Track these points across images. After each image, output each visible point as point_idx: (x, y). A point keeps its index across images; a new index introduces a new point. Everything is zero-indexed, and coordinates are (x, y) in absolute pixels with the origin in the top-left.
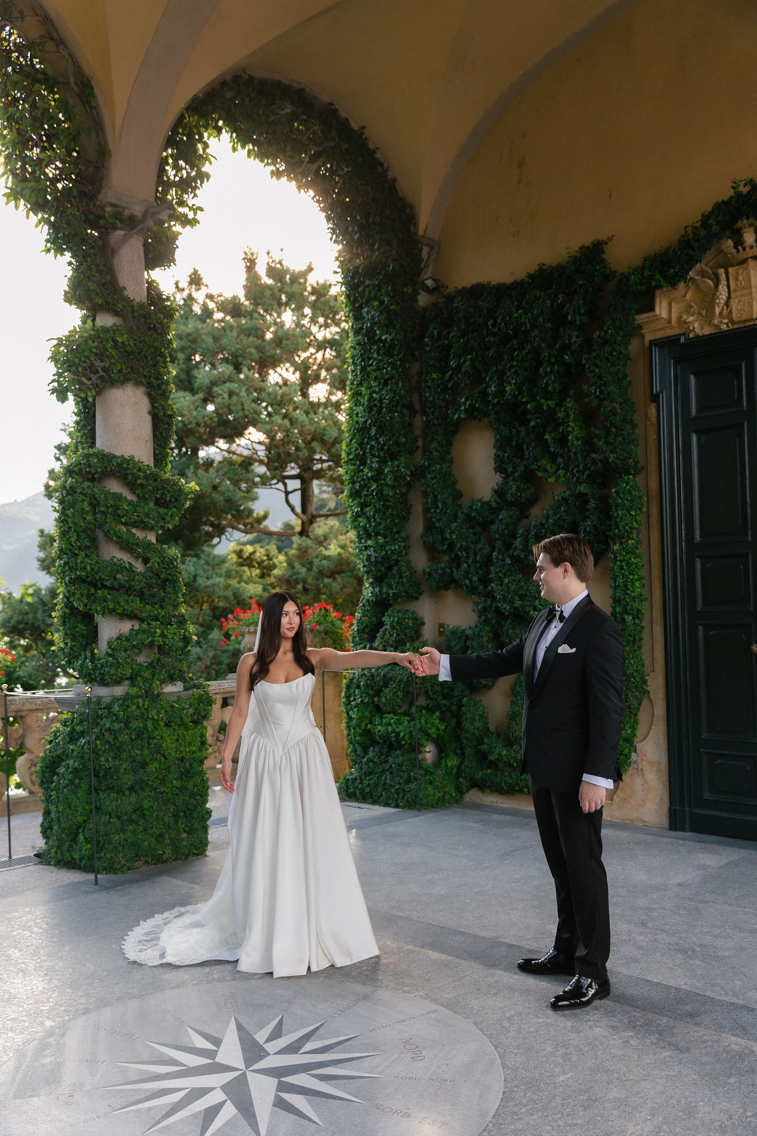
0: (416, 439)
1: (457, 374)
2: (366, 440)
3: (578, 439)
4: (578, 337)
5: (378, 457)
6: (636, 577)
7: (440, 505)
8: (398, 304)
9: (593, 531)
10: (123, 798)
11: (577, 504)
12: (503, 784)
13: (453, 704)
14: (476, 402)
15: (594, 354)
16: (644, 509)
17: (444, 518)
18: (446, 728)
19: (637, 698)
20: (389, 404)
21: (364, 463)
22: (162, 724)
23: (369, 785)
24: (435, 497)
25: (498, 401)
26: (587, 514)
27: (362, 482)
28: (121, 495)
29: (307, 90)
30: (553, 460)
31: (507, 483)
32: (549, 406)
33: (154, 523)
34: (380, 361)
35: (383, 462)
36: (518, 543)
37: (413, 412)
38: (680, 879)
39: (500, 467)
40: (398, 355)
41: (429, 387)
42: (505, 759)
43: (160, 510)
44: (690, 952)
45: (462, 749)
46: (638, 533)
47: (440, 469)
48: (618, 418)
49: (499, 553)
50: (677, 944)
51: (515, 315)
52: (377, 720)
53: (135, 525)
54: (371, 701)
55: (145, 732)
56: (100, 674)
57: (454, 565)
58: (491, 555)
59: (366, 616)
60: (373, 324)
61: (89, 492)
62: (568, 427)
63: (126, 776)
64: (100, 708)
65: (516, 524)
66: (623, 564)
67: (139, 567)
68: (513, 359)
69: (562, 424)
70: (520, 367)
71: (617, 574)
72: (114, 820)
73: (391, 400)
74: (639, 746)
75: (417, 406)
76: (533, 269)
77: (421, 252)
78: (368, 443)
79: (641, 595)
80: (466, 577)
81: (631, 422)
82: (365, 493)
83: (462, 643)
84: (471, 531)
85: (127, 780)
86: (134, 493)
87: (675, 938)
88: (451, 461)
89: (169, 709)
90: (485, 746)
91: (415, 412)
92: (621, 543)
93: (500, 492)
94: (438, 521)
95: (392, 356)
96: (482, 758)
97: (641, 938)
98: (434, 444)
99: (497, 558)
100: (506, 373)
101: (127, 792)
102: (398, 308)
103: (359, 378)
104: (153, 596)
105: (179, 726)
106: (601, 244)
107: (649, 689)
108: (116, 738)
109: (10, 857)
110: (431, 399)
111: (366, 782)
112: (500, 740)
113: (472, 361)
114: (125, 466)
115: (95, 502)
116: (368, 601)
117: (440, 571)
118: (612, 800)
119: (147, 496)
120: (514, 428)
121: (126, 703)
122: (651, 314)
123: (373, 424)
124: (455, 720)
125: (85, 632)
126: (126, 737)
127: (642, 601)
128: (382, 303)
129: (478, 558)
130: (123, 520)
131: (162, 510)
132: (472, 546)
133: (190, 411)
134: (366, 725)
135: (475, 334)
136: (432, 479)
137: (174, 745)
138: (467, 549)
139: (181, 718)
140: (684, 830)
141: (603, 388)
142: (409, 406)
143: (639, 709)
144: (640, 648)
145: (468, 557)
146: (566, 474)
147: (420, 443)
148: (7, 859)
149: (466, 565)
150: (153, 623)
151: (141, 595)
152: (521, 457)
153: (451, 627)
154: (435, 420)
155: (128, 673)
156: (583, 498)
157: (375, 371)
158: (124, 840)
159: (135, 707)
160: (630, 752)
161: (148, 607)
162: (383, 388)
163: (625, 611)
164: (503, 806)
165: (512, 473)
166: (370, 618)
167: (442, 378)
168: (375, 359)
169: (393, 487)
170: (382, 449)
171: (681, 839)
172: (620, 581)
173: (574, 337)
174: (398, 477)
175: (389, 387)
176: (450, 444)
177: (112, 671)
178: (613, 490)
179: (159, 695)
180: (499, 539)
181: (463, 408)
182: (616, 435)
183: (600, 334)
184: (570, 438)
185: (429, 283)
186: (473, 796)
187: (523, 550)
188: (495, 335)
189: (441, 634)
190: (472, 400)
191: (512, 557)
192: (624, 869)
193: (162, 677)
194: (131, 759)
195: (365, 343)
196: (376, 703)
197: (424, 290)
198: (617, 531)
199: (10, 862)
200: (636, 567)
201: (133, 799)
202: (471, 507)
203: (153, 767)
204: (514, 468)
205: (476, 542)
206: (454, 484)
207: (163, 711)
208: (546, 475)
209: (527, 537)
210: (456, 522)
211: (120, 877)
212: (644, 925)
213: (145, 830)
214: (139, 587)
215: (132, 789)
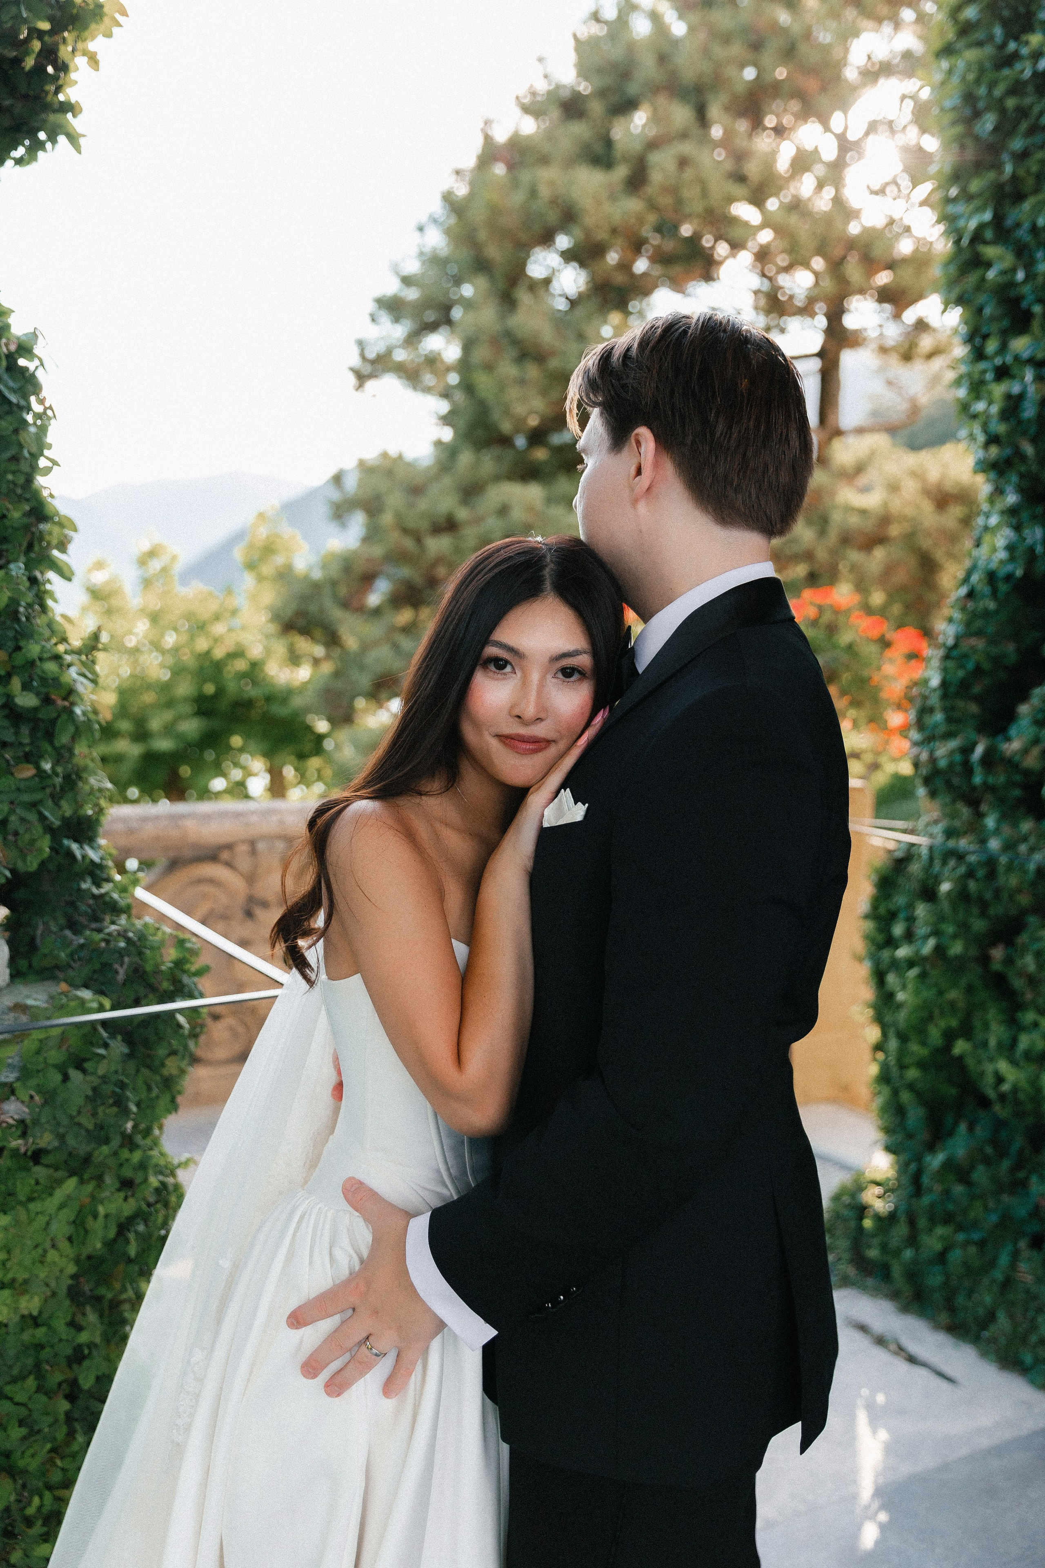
23: (942, 1258)
27: (1011, 103)
52: (996, 1033)
54: (973, 952)
59: (979, 633)
82: (1017, 144)
111: (933, 1242)
116: (991, 577)
133: (599, 203)
134: (950, 1037)
166: (993, 641)
196: (996, 966)
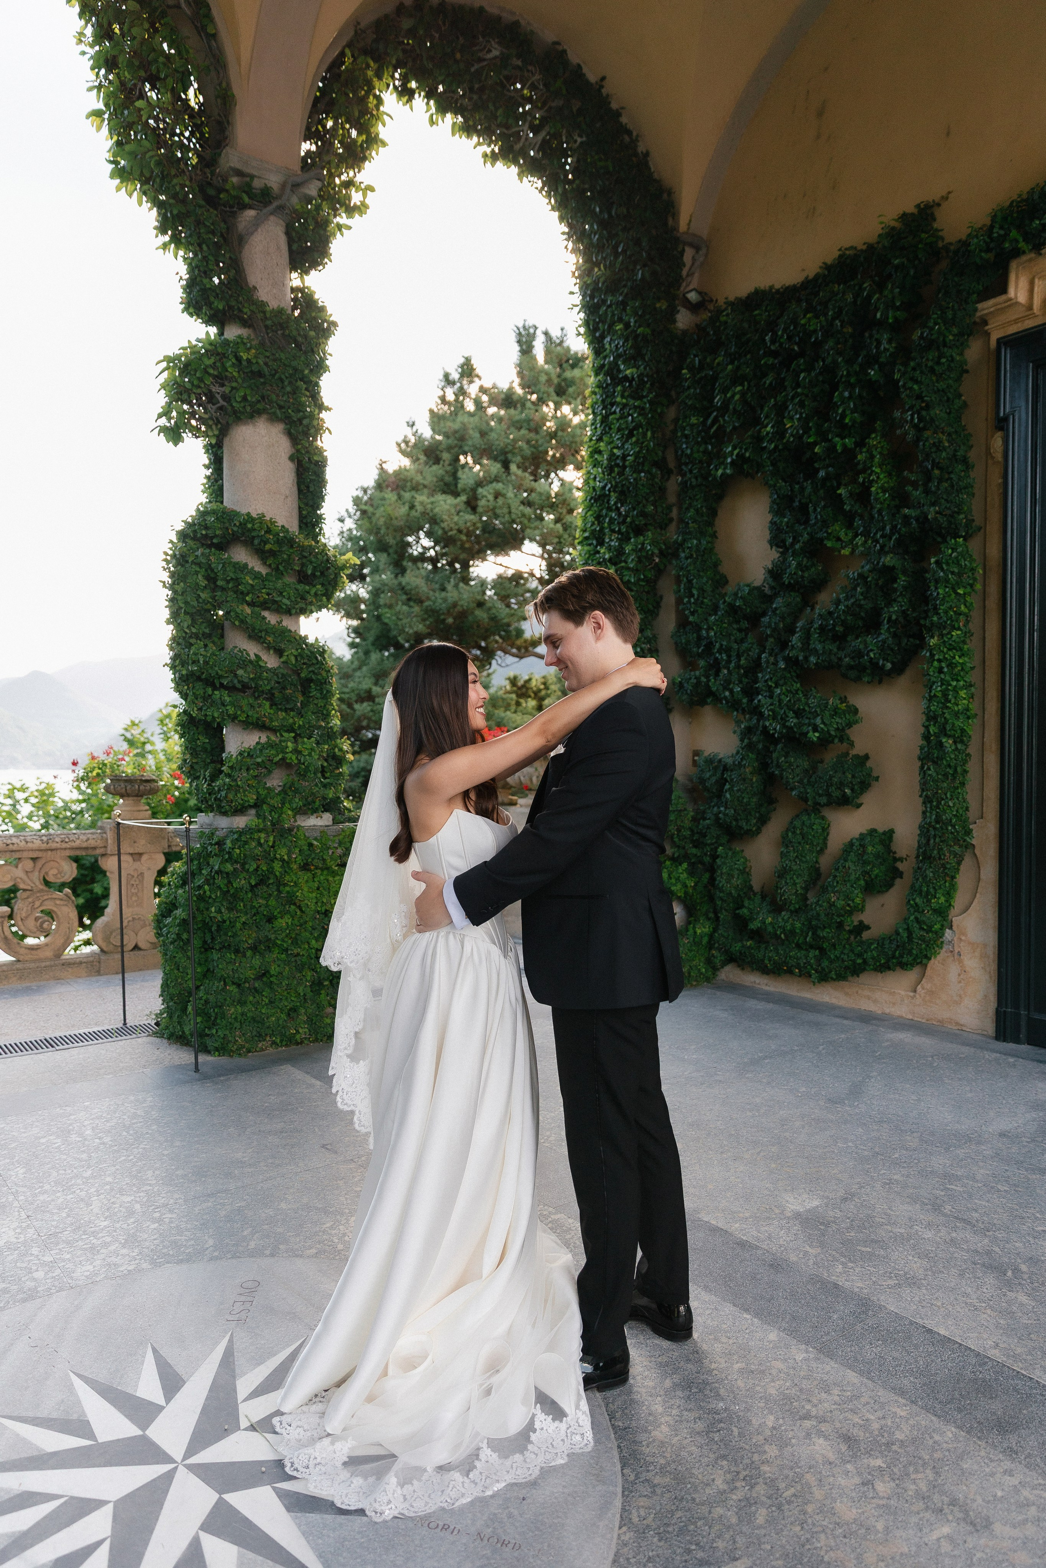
0: (669, 508)
1: (723, 416)
2: (604, 512)
3: (884, 491)
4: (890, 341)
5: (619, 532)
6: (962, 683)
7: (695, 592)
8: (648, 326)
9: (901, 619)
10: (243, 960)
11: (880, 583)
12: (767, 962)
13: (706, 854)
14: (746, 450)
15: (912, 364)
16: (978, 586)
17: (700, 610)
18: (696, 885)
19: (955, 855)
20: (634, 461)
21: (601, 543)
22: (295, 867)
24: (690, 582)
25: (776, 447)
26: (894, 596)
28: (246, 565)
29: (523, 22)
30: (850, 526)
31: (785, 560)
32: (844, 445)
33: (288, 602)
34: (625, 406)
35: (624, 539)
36: (795, 640)
37: (667, 473)
38: (1004, 1124)
39: (777, 539)
40: (647, 396)
41: (686, 437)
42: (770, 929)
43: (298, 587)
44: (1009, 1273)
45: (715, 913)
46: (967, 622)
47: (697, 545)
48: (944, 454)
49: (771, 655)
50: (989, 1253)
51: (803, 322)
53: (264, 606)
55: (271, 876)
56: (216, 799)
57: (712, 672)
58: (759, 658)
60: (619, 356)
61: (203, 561)
62: (870, 475)
63: (246, 932)
64: (211, 844)
65: (796, 616)
66: (943, 665)
67: (271, 661)
68: (798, 385)
69: (864, 471)
70: (807, 396)
71: (933, 679)
72: (231, 988)
73: (637, 455)
74: (956, 921)
75: (672, 465)
76: (831, 255)
77: (682, 256)
78: (606, 515)
79: (968, 710)
80: (725, 688)
81: (965, 461)
83: (718, 775)
84: (735, 626)
85: (248, 938)
86: (265, 564)
87: (986, 1241)
88: (714, 535)
89: (306, 848)
90: (745, 911)
91: (670, 472)
92: (942, 636)
93: (775, 573)
94: (693, 613)
95: (641, 398)
96: (741, 924)
97: (929, 1234)
98: (692, 512)
99: (767, 662)
100: (787, 407)
101: (249, 953)
102: (648, 331)
103: (599, 433)
104: (287, 699)
105: (322, 870)
106: (932, 207)
107: (974, 842)
108: (230, 882)
109: (125, 1024)
110: (689, 451)
112: (765, 904)
113: (743, 394)
114: (249, 526)
115: (212, 575)
117: (694, 681)
118: (915, 991)
119: (281, 568)
120: (798, 483)
121: (243, 838)
122: (1003, 298)
123: (614, 488)
124: (707, 875)
125: (208, 747)
126: (243, 882)
127: (968, 718)
128: (627, 325)
129: (743, 662)
130: (247, 598)
131: (301, 587)
132: (735, 646)
133: (450, 515)
135: (749, 356)
136: (687, 558)
137: (314, 895)
138: (728, 650)
139: (324, 860)
140: (1017, 1041)
141: (924, 413)
142: (661, 464)
143: (958, 870)
144: (963, 784)
145: (729, 661)
146: (866, 542)
147: (674, 513)
148: (120, 1025)
149: (726, 671)
150: (286, 734)
151: (271, 698)
152: (806, 522)
153: (706, 754)
154: (693, 480)
155: (252, 798)
156: (888, 573)
157: (618, 420)
158: (242, 1014)
159: (254, 844)
160: (942, 928)
161: (282, 715)
162: (627, 441)
163: (943, 731)
164: (767, 988)
165: (792, 544)
167: (704, 423)
168: (618, 404)
169: (636, 571)
170: (624, 522)
171: (1013, 1056)
172: (937, 689)
173: (884, 342)
174: (643, 557)
175: (634, 439)
176: (713, 513)
177: (231, 796)
178: (933, 560)
179: (290, 830)
180: (771, 636)
181: (729, 460)
182: (940, 480)
183: (922, 333)
184: (873, 489)
185: (693, 296)
186: (729, 973)
187: (802, 650)
188: (775, 354)
189: (695, 763)
190: (741, 448)
191: (787, 659)
192: (919, 1100)
193: (294, 806)
194: (254, 911)
195: (607, 385)
197: (685, 307)
198: (935, 619)
199: (125, 1030)
200: (962, 669)
201: (257, 961)
202: (736, 594)
203: (282, 922)
204: (794, 538)
205: (742, 641)
206: (716, 565)
207: (297, 850)
208: (838, 545)
209: (809, 631)
210: (716, 614)
211: (238, 1061)
212: (937, 1208)
213: (271, 1002)
214: (268, 687)
215: (254, 948)
